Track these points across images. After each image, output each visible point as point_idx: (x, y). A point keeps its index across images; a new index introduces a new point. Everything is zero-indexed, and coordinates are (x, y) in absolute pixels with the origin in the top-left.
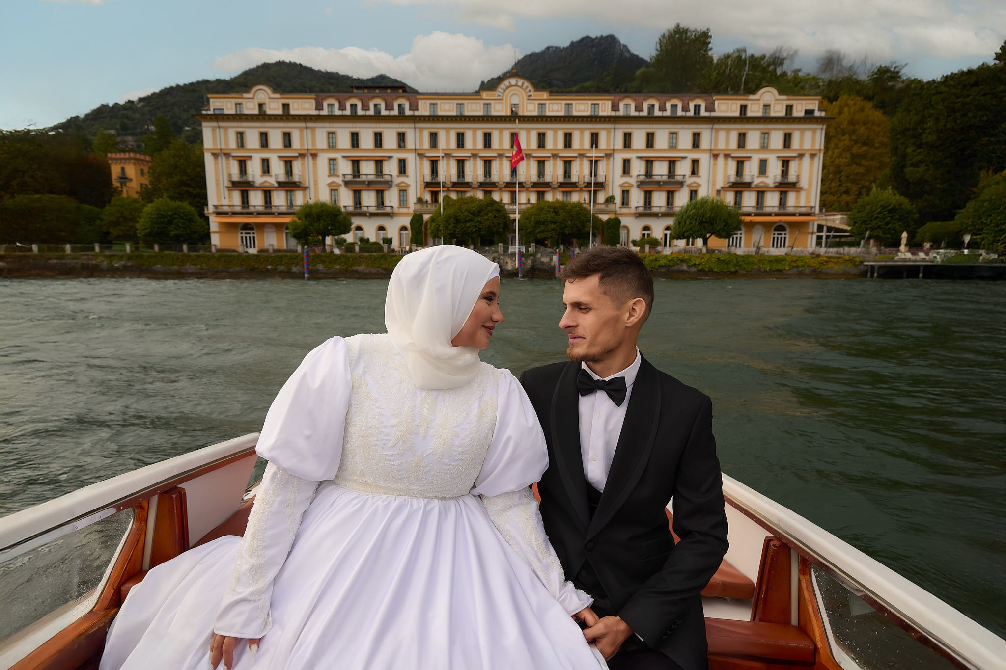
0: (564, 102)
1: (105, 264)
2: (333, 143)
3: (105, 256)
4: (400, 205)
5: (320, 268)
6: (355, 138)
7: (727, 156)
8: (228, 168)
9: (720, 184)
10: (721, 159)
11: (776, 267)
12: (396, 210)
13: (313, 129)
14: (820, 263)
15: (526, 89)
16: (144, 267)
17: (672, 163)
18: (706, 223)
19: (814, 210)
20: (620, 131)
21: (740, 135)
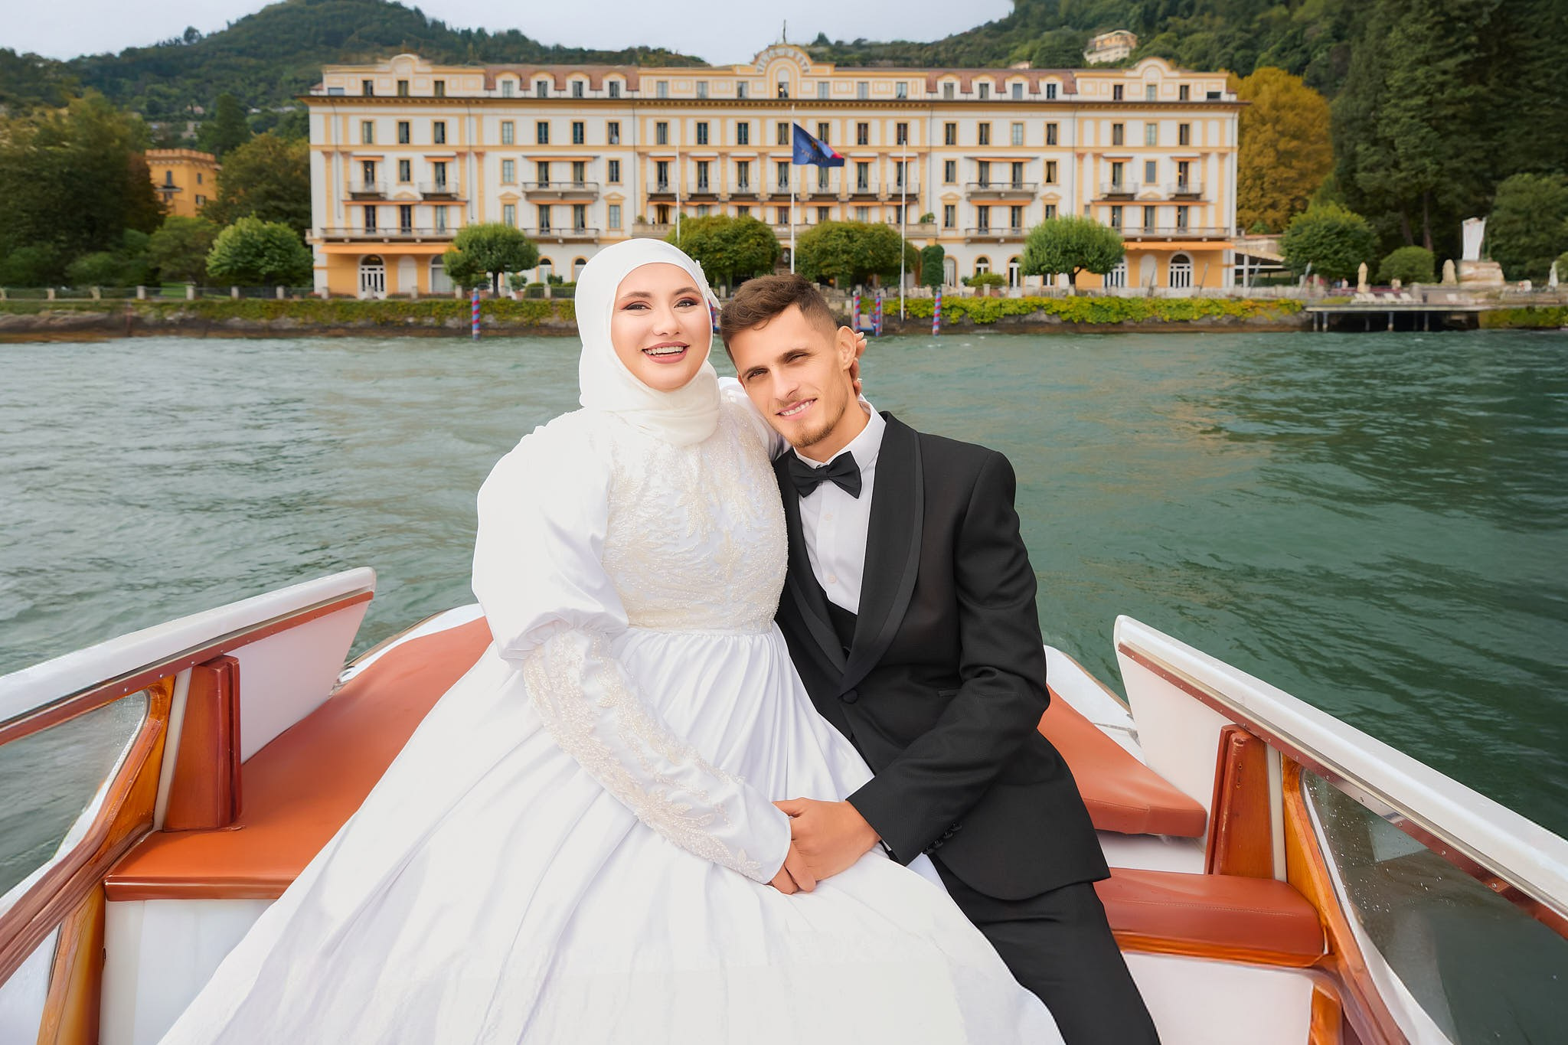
0: (856, 80)
2: (508, 137)
3: (153, 305)
4: (610, 228)
6: (543, 129)
7: (1097, 156)
8: (346, 173)
9: (1087, 199)
10: (1089, 160)
12: (603, 234)
13: (480, 117)
14: (1243, 309)
15: (800, 60)
17: (1017, 166)
18: (1073, 251)
19: (1227, 234)
20: (939, 120)
21: (1115, 125)
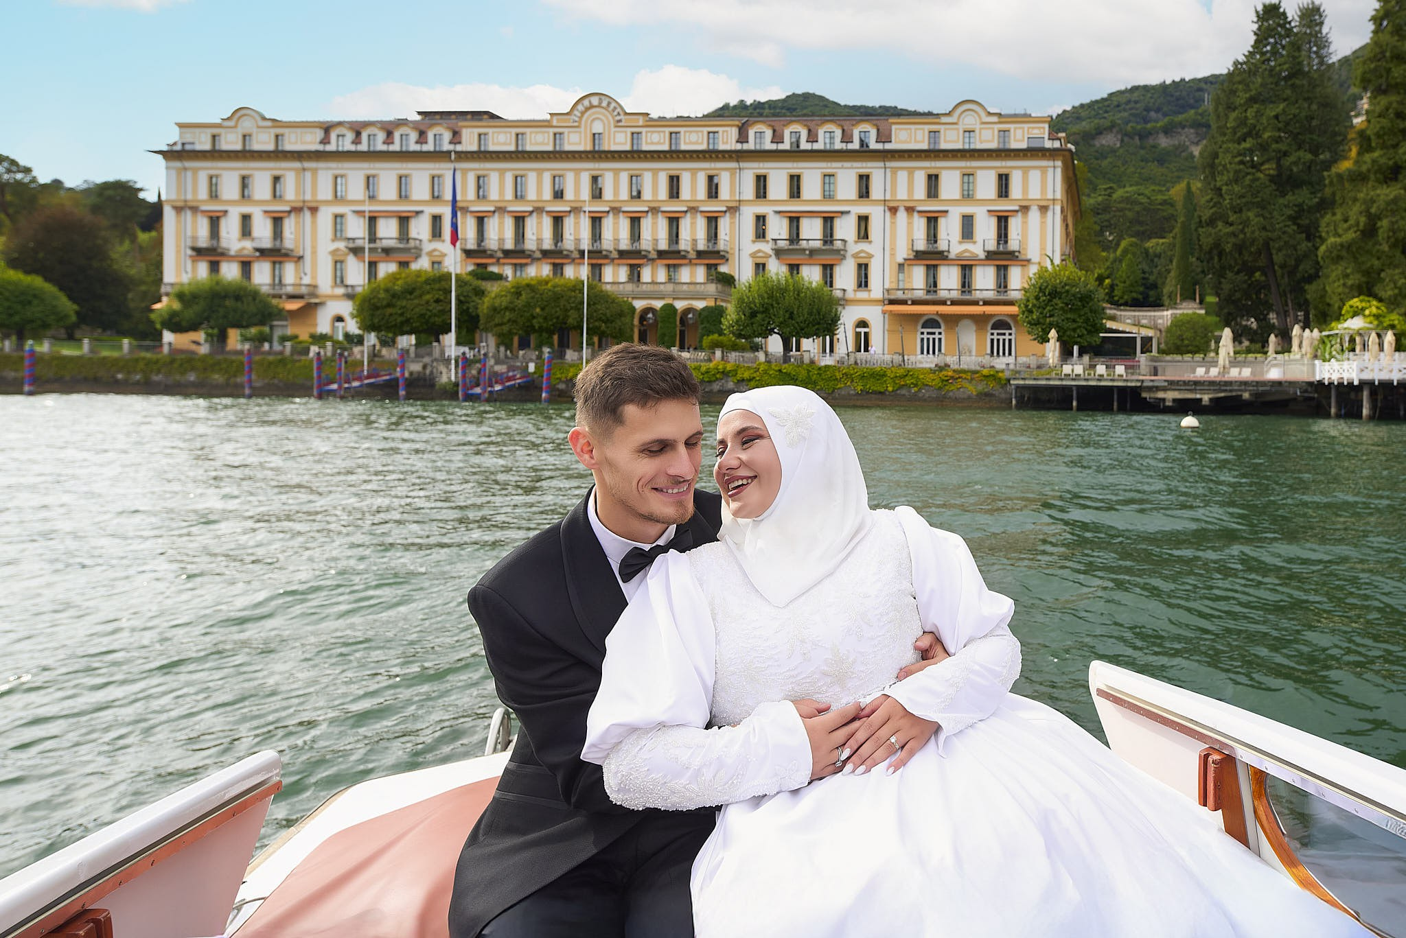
0: (666, 131)
2: (341, 192)
6: (371, 184)
7: (910, 210)
8: (195, 228)
9: (901, 254)
10: (902, 215)
13: (315, 171)
15: (614, 111)
17: (828, 221)
20: (749, 172)
21: (929, 176)
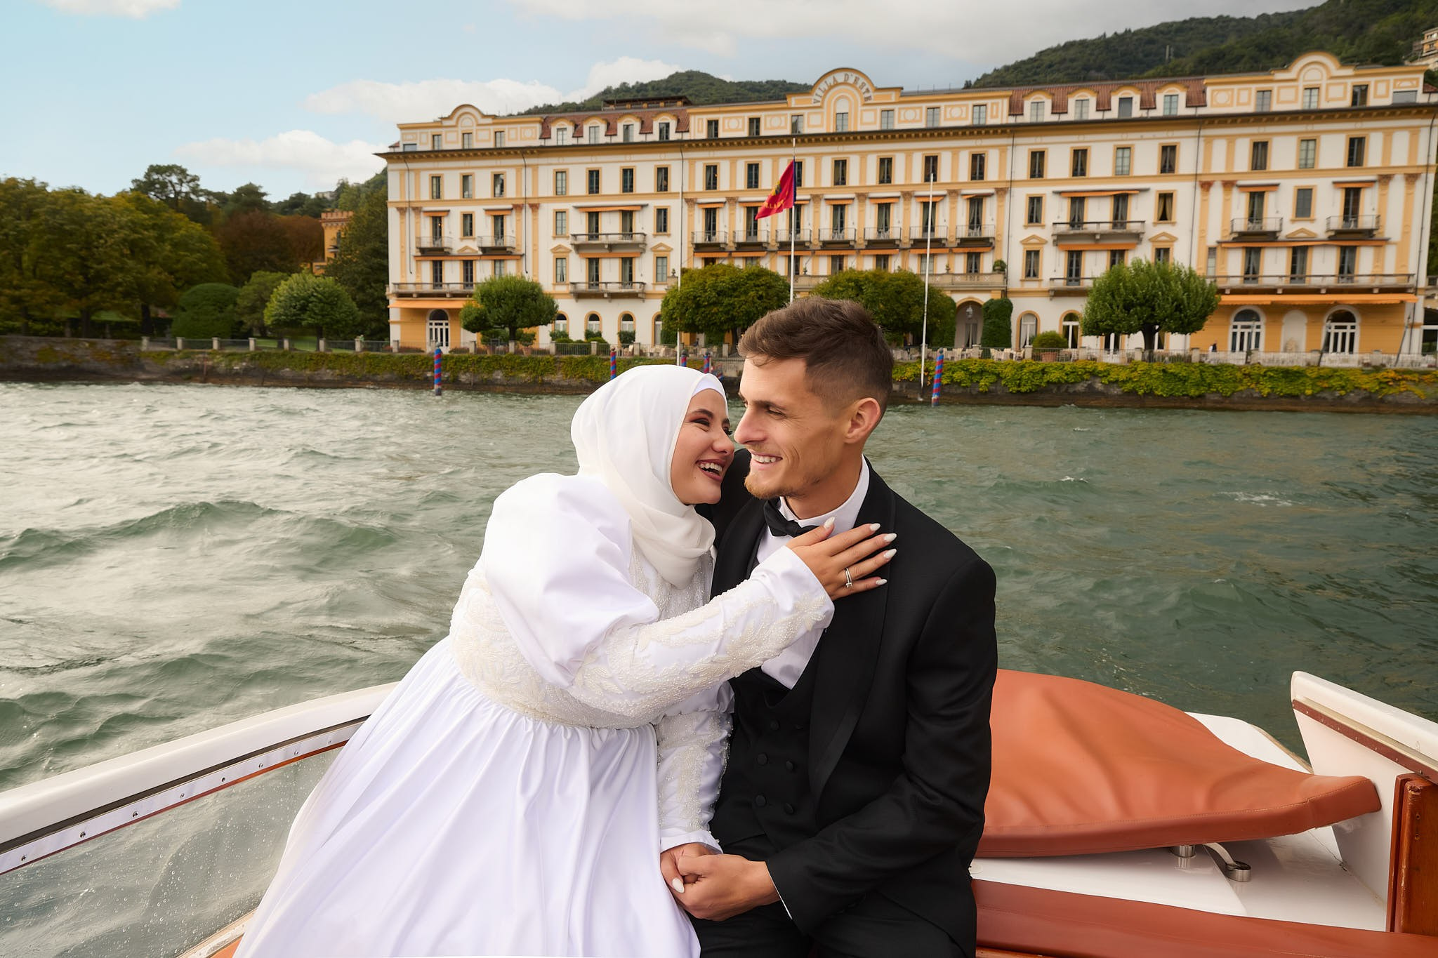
0: (924, 105)
1: (223, 366)
2: (562, 187)
4: (657, 281)
5: (499, 377)
6: (594, 178)
7: (1228, 185)
8: (418, 229)
9: (1214, 235)
10: (1217, 192)
11: (1284, 388)
12: (649, 288)
13: (535, 167)
14: (1381, 383)
15: (862, 87)
16: (269, 371)
17: (1121, 199)
19: (1412, 281)
20: (1023, 148)
21: (1256, 145)
